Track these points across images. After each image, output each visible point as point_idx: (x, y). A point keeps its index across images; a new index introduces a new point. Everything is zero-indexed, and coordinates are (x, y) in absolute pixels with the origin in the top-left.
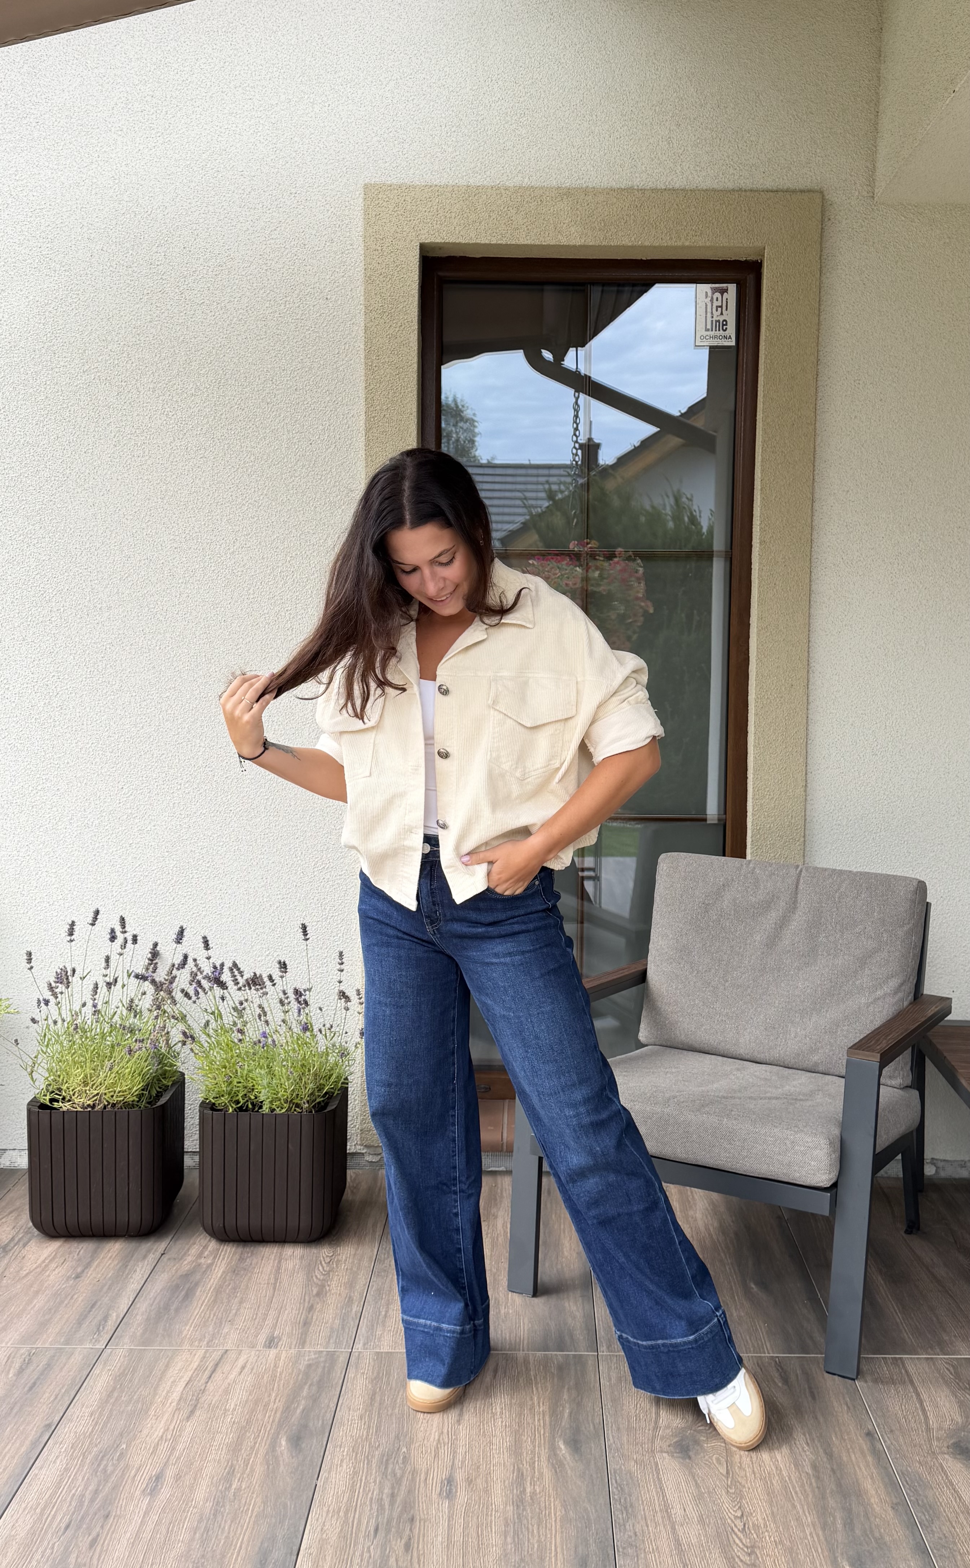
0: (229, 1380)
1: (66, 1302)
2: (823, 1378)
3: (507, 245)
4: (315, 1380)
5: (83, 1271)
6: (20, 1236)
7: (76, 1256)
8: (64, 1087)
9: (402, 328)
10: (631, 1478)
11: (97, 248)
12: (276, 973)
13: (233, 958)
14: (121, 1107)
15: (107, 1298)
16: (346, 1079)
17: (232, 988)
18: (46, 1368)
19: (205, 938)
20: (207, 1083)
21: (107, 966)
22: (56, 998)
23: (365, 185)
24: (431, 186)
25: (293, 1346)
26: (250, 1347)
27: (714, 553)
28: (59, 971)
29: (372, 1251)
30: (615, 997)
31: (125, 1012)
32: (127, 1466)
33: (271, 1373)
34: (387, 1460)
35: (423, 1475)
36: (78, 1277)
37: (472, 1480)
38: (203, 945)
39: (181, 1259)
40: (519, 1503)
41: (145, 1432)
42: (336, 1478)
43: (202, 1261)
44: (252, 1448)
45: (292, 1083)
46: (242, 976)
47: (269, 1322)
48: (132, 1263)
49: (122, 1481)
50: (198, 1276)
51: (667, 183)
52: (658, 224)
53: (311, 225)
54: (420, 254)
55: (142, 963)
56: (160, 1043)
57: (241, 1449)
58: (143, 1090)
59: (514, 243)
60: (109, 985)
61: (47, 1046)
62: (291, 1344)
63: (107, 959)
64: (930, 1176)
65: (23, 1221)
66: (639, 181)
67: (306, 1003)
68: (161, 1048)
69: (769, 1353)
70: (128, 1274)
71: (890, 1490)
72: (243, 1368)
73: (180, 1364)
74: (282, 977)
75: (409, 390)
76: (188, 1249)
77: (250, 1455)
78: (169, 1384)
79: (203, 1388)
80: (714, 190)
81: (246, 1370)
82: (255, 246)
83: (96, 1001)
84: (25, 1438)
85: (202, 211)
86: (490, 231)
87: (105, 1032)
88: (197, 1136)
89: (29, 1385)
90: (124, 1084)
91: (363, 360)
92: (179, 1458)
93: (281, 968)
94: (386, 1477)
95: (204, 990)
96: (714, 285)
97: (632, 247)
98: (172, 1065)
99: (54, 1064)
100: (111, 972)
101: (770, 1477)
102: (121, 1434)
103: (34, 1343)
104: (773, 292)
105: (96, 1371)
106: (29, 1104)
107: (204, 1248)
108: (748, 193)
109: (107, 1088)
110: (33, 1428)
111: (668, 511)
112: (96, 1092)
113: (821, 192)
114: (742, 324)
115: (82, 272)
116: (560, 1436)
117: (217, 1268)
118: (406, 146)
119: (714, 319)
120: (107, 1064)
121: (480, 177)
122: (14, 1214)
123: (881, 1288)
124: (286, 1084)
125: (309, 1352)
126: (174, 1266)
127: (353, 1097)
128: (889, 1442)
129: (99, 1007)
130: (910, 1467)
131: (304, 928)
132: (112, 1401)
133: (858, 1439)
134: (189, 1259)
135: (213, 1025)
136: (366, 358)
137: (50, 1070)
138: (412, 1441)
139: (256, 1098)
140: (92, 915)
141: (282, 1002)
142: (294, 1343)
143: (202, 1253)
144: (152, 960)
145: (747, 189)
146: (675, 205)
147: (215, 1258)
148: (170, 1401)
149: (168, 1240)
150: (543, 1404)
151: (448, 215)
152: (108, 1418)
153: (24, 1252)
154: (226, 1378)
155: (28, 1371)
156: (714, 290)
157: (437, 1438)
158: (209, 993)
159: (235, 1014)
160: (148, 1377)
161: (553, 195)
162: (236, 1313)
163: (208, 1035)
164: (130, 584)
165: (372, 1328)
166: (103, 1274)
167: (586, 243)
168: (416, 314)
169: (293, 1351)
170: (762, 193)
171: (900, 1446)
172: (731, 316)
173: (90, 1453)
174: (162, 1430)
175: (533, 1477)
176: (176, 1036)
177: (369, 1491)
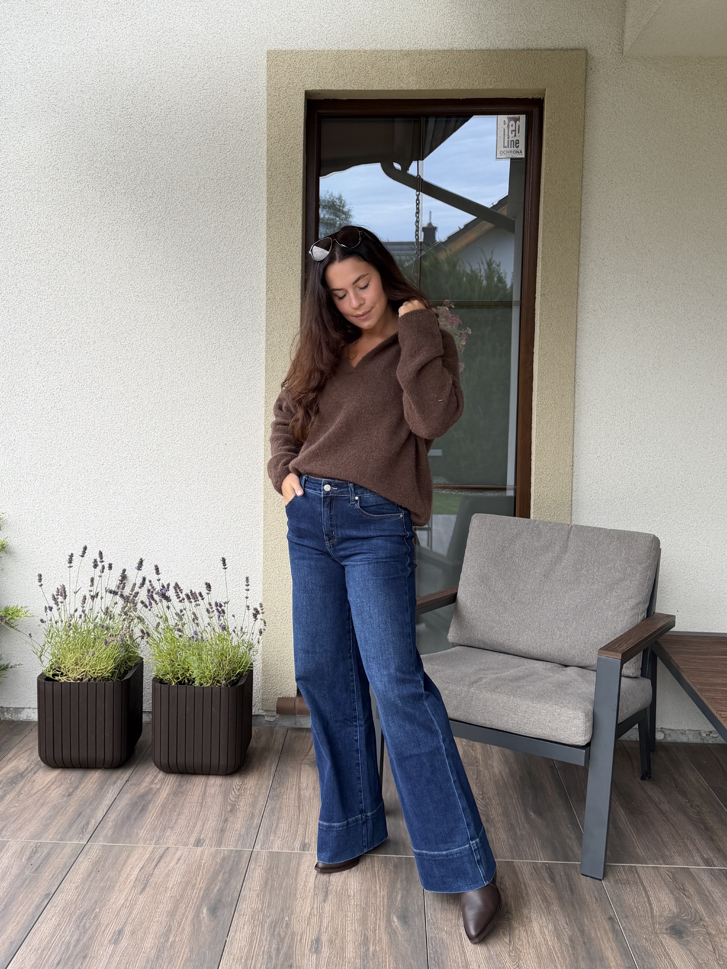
0: (169, 868)
1: (61, 812)
2: (579, 878)
3: (365, 90)
4: (227, 869)
5: (73, 792)
6: (32, 767)
7: (69, 782)
8: (62, 666)
9: (292, 149)
10: (443, 943)
11: (87, 97)
12: (204, 591)
13: (176, 581)
14: (100, 681)
15: (89, 810)
16: (252, 664)
17: (175, 601)
18: (47, 856)
19: (156, 566)
20: (158, 665)
21: (92, 585)
22: (58, 605)
23: (268, 51)
24: (313, 51)
25: (213, 846)
26: (184, 846)
27: (513, 303)
28: (60, 588)
29: (269, 782)
30: (438, 611)
31: (103, 616)
32: (99, 924)
33: (197, 863)
34: (275, 925)
35: (299, 936)
36: (70, 795)
37: (332, 941)
38: (155, 571)
39: (139, 784)
40: (365, 957)
41: (112, 901)
42: (240, 936)
43: (153, 786)
44: (183, 915)
45: (214, 666)
46: (182, 593)
47: (198, 828)
48: (106, 787)
49: (96, 934)
50: (150, 797)
51: (477, 46)
52: (470, 74)
53: (231, 79)
54: (305, 98)
55: (115, 583)
56: (126, 637)
57: (176, 915)
58: (115, 669)
59: (370, 89)
60: (93, 597)
61: (51, 638)
62: (212, 845)
63: (92, 580)
64: (660, 740)
65: (34, 757)
66: (457, 45)
67: (224, 612)
68: (127, 641)
69: (541, 860)
70: (104, 794)
71: (624, 957)
72: (179, 859)
73: (136, 856)
74: (208, 594)
75: (297, 191)
76: (144, 779)
77: (182, 919)
78: (129, 868)
79: (151, 872)
80: (510, 50)
81: (181, 861)
82: (193, 94)
83: (84, 608)
84: (32, 903)
85: (157, 71)
86: (353, 81)
87: (91, 628)
88: (151, 701)
89: (35, 867)
90: (102, 664)
91: (266, 172)
92: (134, 919)
93: (207, 588)
94: (274, 936)
95: (156, 602)
96: (510, 116)
97: (452, 90)
98: (134, 653)
99: (56, 651)
100: (94, 589)
101: (539, 946)
102: (96, 902)
103: (39, 840)
104: (551, 120)
105: (80, 859)
106: (38, 677)
107: (155, 777)
108: (534, 52)
109: (91, 667)
110: (37, 896)
111: (483, 273)
112: (83, 670)
113: (586, 50)
114: (529, 143)
115: (76, 114)
116: (394, 913)
117: (163, 792)
118: (296, 24)
119: (510, 139)
120: (91, 650)
121: (346, 44)
122: (28, 752)
123: (622, 817)
124: (211, 667)
125: (224, 850)
126: (134, 789)
127: (257, 676)
128: (624, 925)
129: (86, 612)
130: (639, 942)
131: (224, 560)
132: (91, 879)
133: (603, 922)
134: (145, 784)
135: (162, 626)
136: (268, 170)
137: (53, 655)
138: (292, 913)
139: (190, 675)
140: (82, 550)
141: (208, 611)
142: (214, 843)
143: (153, 780)
144: (122, 581)
145: (533, 48)
146: (482, 61)
147: (162, 784)
148: (129, 881)
149: (130, 772)
150: (383, 890)
151: (325, 71)
152: (88, 891)
153: (35, 777)
154: (168, 866)
155: (35, 858)
156: (510, 119)
157: (309, 911)
158: (160, 604)
159: (177, 618)
160: (115, 864)
161: (397, 56)
162: (175, 822)
163: (158, 632)
164: (108, 326)
165: (267, 835)
166: (86, 794)
168: (302, 139)
169: (213, 849)
170: (544, 51)
171: (632, 927)
172: (521, 137)
173: (75, 914)
174: (123, 900)
175: (374, 940)
176: (137, 633)
177: (262, 946)
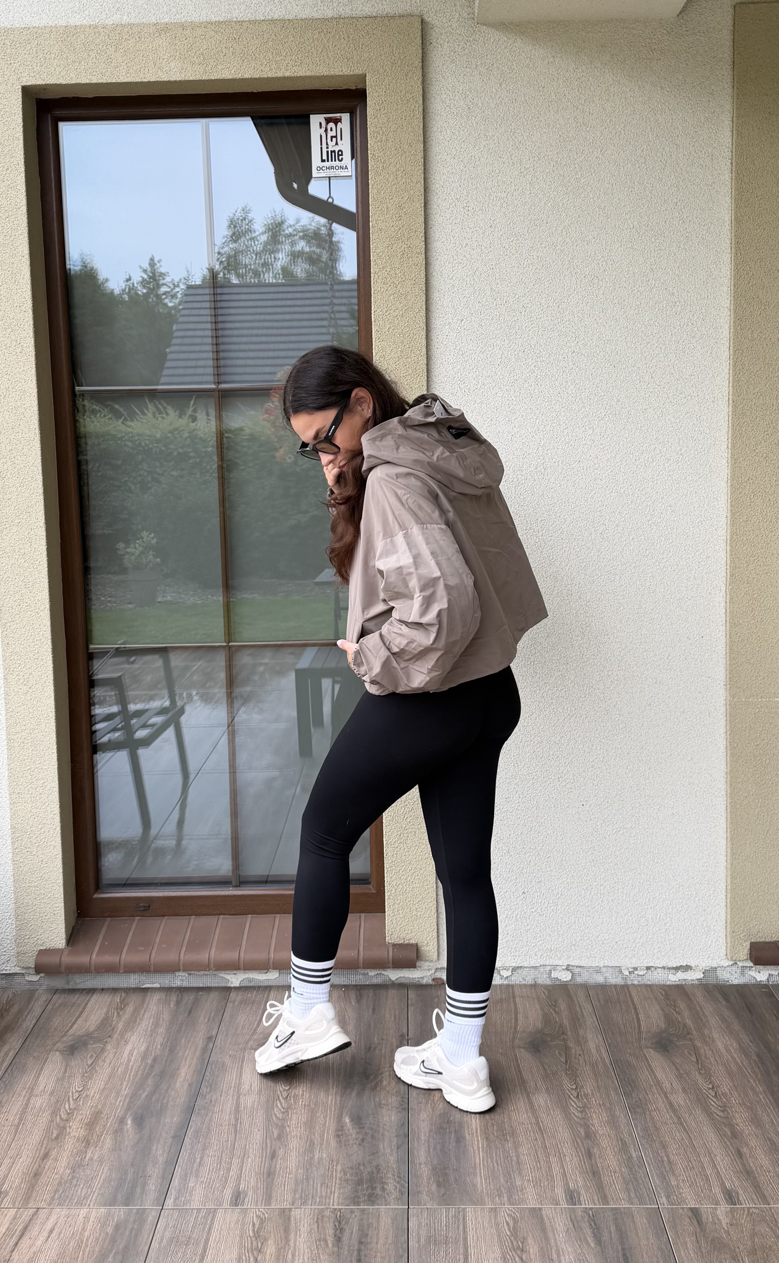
3: (106, 83)
24: (29, 28)
51: (266, 14)
52: (257, 55)
54: (23, 97)
59: (114, 81)
66: (237, 13)
80: (313, 20)
86: (90, 70)
97: (232, 80)
104: (376, 120)
108: (346, 21)
113: (421, 16)
121: (79, 16)
145: (346, 16)
146: (273, 35)
151: (48, 57)
161: (151, 31)
167: (187, 79)
168: (22, 156)
170: (361, 20)
